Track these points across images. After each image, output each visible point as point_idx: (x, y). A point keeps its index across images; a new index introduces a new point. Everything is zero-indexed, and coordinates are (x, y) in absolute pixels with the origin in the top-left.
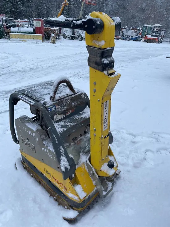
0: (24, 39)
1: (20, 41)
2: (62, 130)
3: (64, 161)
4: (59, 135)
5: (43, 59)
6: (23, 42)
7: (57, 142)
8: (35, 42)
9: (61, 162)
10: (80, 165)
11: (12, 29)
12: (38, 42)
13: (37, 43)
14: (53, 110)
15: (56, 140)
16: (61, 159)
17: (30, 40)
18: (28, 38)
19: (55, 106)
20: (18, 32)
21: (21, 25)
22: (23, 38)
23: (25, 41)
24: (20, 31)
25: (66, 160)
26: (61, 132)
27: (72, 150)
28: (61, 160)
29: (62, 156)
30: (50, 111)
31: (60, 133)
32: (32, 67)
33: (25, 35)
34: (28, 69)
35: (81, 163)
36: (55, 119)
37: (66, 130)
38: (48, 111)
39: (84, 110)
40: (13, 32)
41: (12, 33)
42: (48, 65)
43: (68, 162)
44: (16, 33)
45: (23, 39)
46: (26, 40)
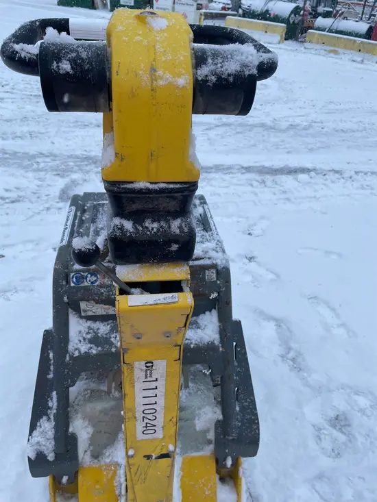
0: (336, 49)
1: (325, 50)
2: (84, 348)
3: (43, 433)
4: (68, 359)
5: (342, 106)
6: (332, 55)
7: (51, 376)
8: (359, 59)
9: (34, 432)
10: (102, 463)
11: (320, 21)
12: (366, 62)
13: (362, 62)
14: (86, 284)
15: (52, 368)
16: (38, 424)
17: (348, 52)
18: (345, 48)
19: (96, 276)
20: (330, 31)
21: (343, 13)
22: (334, 46)
23: (335, 52)
24: (335, 27)
25: (51, 434)
26: (76, 354)
27: (101, 412)
28: (38, 429)
29: (45, 418)
30: (72, 285)
31: (72, 357)
32: (297, 121)
33: (341, 38)
34: (284, 125)
35: (108, 461)
36: (85, 311)
37: (95, 355)
38: (68, 282)
39: (201, 316)
40: (318, 29)
41: (316, 29)
42: (342, 126)
43: (53, 443)
44: (323, 30)
45: (332, 48)
46: (340, 50)
